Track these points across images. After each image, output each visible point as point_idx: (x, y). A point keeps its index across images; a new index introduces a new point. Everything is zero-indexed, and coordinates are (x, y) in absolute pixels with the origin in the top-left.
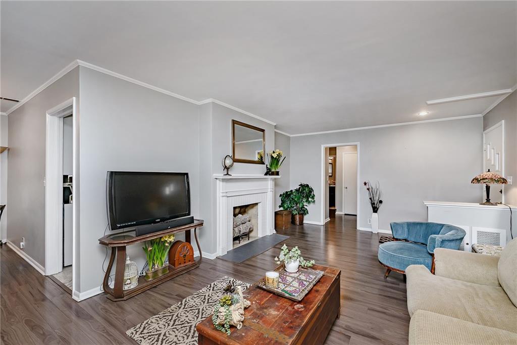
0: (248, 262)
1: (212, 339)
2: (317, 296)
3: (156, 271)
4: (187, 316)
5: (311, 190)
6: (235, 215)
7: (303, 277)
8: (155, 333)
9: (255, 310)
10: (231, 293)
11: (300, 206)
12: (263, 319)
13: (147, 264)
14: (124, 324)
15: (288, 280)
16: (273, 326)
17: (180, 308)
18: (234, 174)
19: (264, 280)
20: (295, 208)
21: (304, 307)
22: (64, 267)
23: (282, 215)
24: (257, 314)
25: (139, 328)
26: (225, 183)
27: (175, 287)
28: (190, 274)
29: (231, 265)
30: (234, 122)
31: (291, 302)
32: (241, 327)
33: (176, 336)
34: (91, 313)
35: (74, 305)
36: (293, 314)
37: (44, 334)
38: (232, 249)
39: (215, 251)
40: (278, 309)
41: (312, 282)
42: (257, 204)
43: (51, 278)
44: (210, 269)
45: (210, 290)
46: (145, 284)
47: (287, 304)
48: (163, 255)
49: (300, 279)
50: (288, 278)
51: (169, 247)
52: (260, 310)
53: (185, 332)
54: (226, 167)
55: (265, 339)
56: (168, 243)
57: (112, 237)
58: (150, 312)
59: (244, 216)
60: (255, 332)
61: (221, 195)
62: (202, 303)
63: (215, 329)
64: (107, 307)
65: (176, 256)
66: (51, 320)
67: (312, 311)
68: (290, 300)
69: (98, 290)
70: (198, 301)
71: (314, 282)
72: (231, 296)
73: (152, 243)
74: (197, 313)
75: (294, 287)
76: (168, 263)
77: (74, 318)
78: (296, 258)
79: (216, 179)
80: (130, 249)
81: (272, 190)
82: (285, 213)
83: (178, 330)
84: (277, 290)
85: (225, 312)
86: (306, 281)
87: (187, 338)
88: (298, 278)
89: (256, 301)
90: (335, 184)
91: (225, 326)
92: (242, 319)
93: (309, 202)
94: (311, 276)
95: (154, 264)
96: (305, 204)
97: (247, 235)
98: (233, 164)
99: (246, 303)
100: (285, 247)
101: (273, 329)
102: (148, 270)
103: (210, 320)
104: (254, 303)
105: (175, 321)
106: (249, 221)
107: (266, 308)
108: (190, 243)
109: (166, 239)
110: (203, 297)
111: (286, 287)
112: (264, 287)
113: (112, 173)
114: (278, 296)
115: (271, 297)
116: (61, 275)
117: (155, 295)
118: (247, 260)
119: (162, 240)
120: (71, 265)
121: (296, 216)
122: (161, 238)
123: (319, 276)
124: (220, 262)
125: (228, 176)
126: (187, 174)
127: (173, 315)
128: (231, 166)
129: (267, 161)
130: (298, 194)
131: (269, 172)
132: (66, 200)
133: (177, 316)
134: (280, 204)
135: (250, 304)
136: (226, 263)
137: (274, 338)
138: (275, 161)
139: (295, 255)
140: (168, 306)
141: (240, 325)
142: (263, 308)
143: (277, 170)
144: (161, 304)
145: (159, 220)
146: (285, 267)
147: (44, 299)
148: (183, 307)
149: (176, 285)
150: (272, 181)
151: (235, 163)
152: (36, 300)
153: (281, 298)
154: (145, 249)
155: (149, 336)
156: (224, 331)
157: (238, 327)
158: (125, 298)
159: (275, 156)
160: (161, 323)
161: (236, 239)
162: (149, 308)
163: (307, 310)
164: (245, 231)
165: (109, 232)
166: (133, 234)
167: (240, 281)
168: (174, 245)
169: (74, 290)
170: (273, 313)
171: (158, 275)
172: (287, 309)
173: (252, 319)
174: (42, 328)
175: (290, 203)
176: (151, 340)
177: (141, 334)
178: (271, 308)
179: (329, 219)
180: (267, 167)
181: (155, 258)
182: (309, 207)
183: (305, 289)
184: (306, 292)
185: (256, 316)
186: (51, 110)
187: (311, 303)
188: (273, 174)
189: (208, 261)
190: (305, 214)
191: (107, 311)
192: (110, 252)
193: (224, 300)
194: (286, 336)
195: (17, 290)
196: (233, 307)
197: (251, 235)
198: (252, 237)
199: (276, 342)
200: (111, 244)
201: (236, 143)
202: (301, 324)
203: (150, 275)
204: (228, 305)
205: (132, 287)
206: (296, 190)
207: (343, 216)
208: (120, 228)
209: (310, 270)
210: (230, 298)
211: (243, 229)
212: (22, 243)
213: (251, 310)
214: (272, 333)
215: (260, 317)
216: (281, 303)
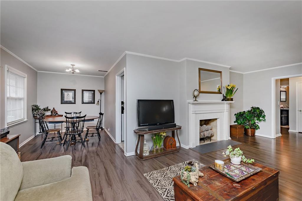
0: (209, 154)
1: (180, 187)
2: (253, 183)
3: (157, 149)
4: (171, 175)
5: (261, 112)
6: (201, 125)
7: (243, 169)
8: (156, 179)
9: (206, 179)
10: (192, 166)
11: (252, 123)
12: (211, 185)
13: (154, 145)
14: (143, 171)
15: (232, 168)
16: (216, 190)
17: (168, 170)
18: (199, 100)
19: (215, 165)
20: (247, 124)
21: (241, 186)
22: (122, 141)
23: (236, 128)
24: (207, 182)
25: (149, 174)
26: (194, 106)
27: (166, 159)
28: (174, 154)
29: (198, 154)
30: (200, 69)
31: (232, 181)
32: (196, 185)
33: (165, 183)
34: (131, 162)
35: (125, 157)
36: (231, 188)
37: (115, 166)
38: (199, 145)
39: (188, 145)
40: (221, 182)
41: (250, 173)
42: (216, 119)
43: (117, 144)
44: (185, 154)
45: (184, 165)
46: (152, 155)
47: (228, 182)
48: (160, 142)
49: (241, 170)
50: (231, 167)
51: (164, 138)
52: (209, 180)
53: (169, 182)
54: (195, 96)
55: (209, 195)
56: (163, 136)
57: (138, 130)
58: (154, 168)
59: (208, 126)
60: (204, 190)
61: (192, 112)
62: (179, 171)
63: (182, 182)
64: (137, 162)
65: (167, 144)
66: (118, 162)
67: (246, 190)
68: (231, 180)
69: (133, 153)
70: (177, 169)
71: (252, 174)
72: (190, 167)
73: (155, 135)
74: (176, 175)
75: (235, 173)
76: (163, 146)
77: (125, 163)
78: (238, 155)
79: (189, 103)
80: (146, 136)
81: (227, 110)
82: (239, 126)
83: (166, 180)
84: (222, 172)
85: (187, 174)
86: (246, 172)
87: (170, 186)
88: (239, 169)
89: (207, 175)
90: (288, 108)
91: (187, 182)
92: (197, 181)
93: (260, 120)
94: (251, 170)
95: (156, 146)
96: (256, 121)
97: (209, 138)
98: (199, 94)
99: (200, 174)
100: (230, 147)
101: (216, 192)
102: (154, 148)
103: (179, 177)
104: (206, 175)
105: (165, 175)
106: (211, 130)
107: (213, 180)
108: (174, 138)
109: (162, 134)
110: (180, 168)
111: (229, 172)
112: (213, 168)
113: (138, 100)
114: (223, 176)
115: (218, 175)
116: (121, 144)
117: (157, 161)
118: (208, 153)
119: (160, 134)
120: (124, 141)
121: (248, 130)
122: (159, 133)
123: (257, 171)
124: (191, 151)
125: (196, 101)
126: (172, 101)
127: (164, 173)
128: (198, 95)
129: (224, 92)
130: (250, 114)
131: (225, 99)
132: (122, 112)
133: (166, 173)
134: (235, 120)
135: (203, 175)
136: (195, 153)
137: (216, 197)
138: (230, 91)
139: (237, 153)
140: (162, 167)
141: (196, 184)
142: (211, 180)
143: (232, 98)
144: (159, 166)
145: (159, 124)
146: (230, 160)
147: (115, 153)
148: (169, 170)
149: (166, 158)
150: (227, 105)
151: (200, 94)
152: (113, 153)
153: (225, 177)
154: (152, 138)
155: (153, 179)
156: (186, 184)
157: (194, 185)
158: (144, 159)
159: (229, 88)
160: (159, 174)
161: (201, 139)
162: (154, 166)
163: (243, 189)
164: (208, 135)
165: (138, 128)
166: (147, 129)
167: (202, 164)
168: (166, 137)
169: (125, 151)
170: (218, 184)
171: (158, 152)
172: (228, 184)
173: (203, 183)
174: (115, 164)
175: (243, 120)
176: (154, 181)
177: (150, 177)
178: (216, 181)
179: (280, 135)
180: (223, 95)
181: (157, 143)
182: (260, 124)
183: (244, 176)
184: (244, 178)
185: (205, 182)
186: (117, 74)
187: (247, 185)
188: (228, 100)
189: (184, 150)
190: (257, 129)
191: (136, 163)
192: (138, 136)
193: (187, 168)
194: (223, 198)
195: (107, 147)
196: (191, 173)
197: (212, 138)
198: (213, 140)
199: (217, 199)
200: (138, 133)
201: (201, 82)
202: (236, 195)
203: (155, 151)
204: (189, 171)
205: (147, 155)
206: (249, 111)
207: (297, 134)
208: (142, 126)
209: (250, 166)
210: (189, 168)
211: (207, 134)
212: (109, 129)
213: (204, 179)
214: (215, 194)
215: (208, 184)
216: (224, 180)
